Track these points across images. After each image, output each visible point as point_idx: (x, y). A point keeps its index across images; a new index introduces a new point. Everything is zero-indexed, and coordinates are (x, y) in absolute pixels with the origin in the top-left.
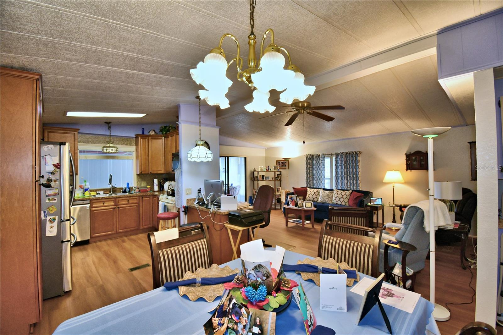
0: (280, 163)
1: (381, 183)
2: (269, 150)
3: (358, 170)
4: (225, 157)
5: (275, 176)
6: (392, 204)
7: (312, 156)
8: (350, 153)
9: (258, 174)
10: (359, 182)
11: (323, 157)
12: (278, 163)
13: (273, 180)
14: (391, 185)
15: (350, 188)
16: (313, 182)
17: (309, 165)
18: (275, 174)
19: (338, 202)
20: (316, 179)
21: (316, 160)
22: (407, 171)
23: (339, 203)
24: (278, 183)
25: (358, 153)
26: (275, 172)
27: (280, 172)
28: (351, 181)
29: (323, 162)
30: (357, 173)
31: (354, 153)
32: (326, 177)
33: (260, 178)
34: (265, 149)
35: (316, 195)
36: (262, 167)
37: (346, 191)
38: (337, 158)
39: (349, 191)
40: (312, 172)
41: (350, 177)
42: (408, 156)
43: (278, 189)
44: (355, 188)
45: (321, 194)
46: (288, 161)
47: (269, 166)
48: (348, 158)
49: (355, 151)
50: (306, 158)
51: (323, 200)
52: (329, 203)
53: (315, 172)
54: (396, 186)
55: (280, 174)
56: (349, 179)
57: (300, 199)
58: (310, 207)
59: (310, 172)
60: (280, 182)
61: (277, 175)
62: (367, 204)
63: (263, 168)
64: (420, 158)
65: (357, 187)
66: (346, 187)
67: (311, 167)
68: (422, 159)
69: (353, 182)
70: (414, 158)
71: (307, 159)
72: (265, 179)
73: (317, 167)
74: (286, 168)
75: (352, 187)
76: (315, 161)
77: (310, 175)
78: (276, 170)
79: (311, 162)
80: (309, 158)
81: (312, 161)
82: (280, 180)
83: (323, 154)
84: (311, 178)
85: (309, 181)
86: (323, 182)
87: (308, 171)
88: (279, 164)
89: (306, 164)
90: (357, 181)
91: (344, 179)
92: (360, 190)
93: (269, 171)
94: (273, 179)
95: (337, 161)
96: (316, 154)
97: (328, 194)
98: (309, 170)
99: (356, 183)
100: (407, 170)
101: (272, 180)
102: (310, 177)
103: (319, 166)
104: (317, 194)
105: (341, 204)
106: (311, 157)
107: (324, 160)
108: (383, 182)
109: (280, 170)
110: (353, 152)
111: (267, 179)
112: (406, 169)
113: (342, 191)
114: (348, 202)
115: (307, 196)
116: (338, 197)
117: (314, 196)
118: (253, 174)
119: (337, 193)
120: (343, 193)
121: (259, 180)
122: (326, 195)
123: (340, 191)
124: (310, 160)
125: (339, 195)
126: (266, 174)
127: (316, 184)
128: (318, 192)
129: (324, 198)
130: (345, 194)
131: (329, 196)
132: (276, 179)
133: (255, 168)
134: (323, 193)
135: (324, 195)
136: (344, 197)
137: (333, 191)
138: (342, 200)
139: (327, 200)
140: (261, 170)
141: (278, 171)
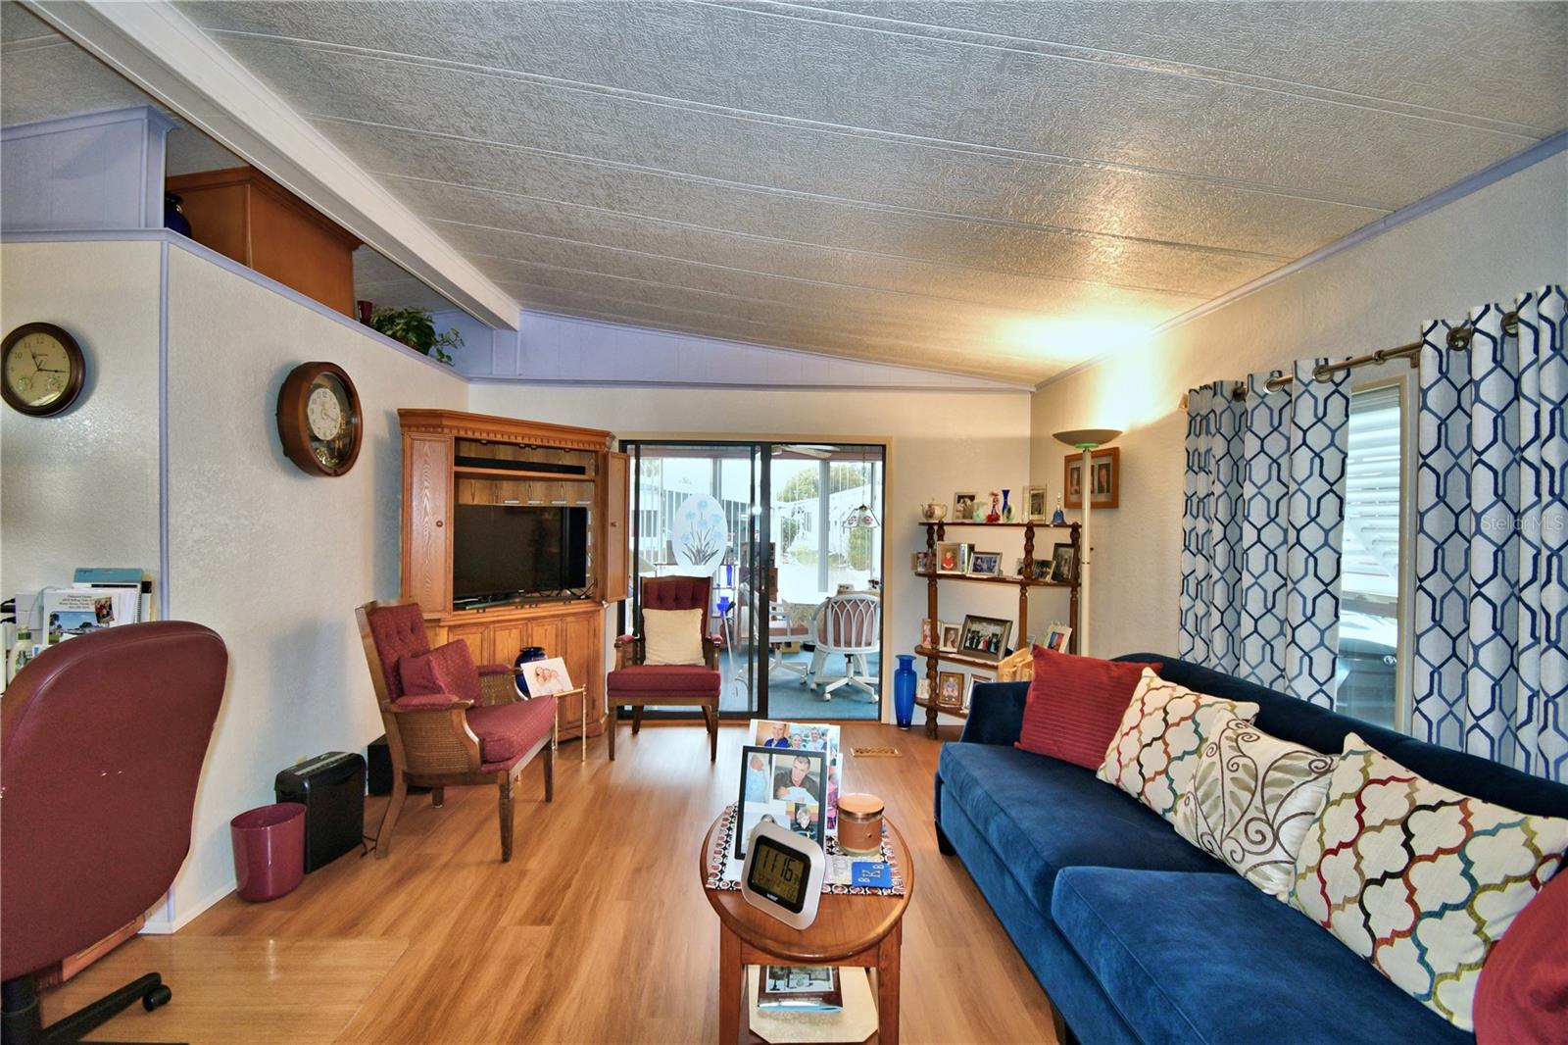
4: (750, 446)
5: (1029, 552)
7: (1235, 392)
11: (1324, 391)
12: (1072, 469)
13: (1020, 577)
17: (1208, 472)
18: (1031, 539)
19: (1336, 915)
33: (945, 560)
34: (1030, 396)
37: (1485, 813)
43: (1054, 633)
45: (1204, 756)
50: (1190, 419)
51: (1203, 828)
52: (1254, 879)
59: (1210, 531)
61: (1058, 546)
71: (1198, 422)
72: (976, 570)
77: (1209, 558)
81: (1232, 442)
82: (1070, 581)
83: (1323, 370)
87: (1201, 526)
88: (1076, 474)
89: (1188, 468)
94: (1017, 572)
97: (1258, 782)
98: (1209, 519)
101: (1012, 577)
104: (1179, 739)
105: (1373, 958)
111: (981, 570)
113: (1433, 791)
114: (1471, 978)
115: (1113, 745)
116: (1359, 857)
117: (1154, 760)
118: (927, 537)
119: (1358, 798)
120: (1437, 830)
121: (940, 572)
122: (1247, 788)
123: (1405, 788)
124: (1213, 430)
125: (1378, 829)
126: (986, 539)
127: (1253, 648)
128: (1197, 725)
129: (1215, 806)
130: (1460, 851)
131: (1271, 809)
132: (1031, 573)
133: (930, 506)
134: (1228, 753)
135: (1228, 775)
136: (1438, 882)
137: (1336, 758)
138: (1389, 908)
139: (1243, 839)
140: (964, 517)
141: (1059, 522)
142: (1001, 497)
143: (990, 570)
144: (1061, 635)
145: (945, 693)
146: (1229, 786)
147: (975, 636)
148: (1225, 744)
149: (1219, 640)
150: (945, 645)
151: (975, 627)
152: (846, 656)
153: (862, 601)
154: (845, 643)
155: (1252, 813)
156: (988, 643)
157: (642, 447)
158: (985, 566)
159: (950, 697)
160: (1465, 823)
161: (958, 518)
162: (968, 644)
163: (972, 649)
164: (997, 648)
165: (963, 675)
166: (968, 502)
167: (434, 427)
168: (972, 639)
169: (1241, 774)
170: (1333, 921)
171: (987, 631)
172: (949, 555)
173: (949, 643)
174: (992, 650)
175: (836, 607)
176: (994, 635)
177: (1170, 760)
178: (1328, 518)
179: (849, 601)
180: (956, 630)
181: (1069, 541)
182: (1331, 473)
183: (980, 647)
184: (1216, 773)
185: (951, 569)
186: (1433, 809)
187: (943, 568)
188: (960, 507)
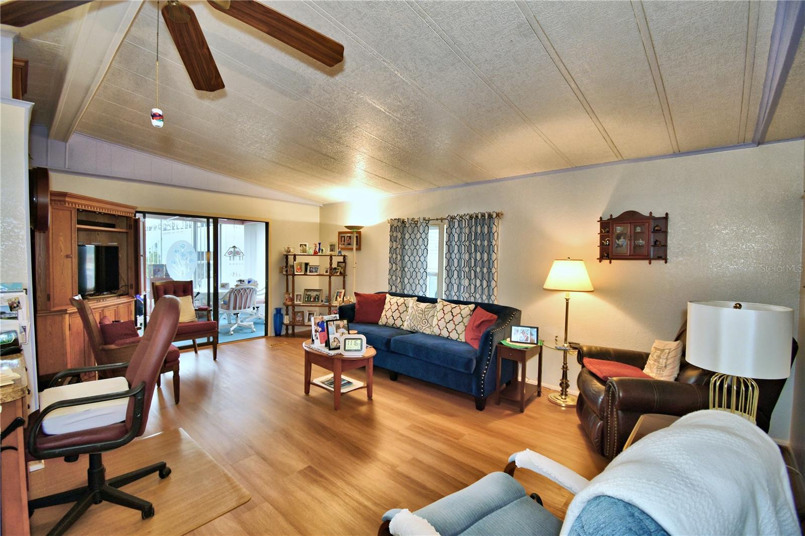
0: (344, 237)
1: (540, 290)
2: (327, 208)
3: (494, 256)
4: (208, 218)
5: (331, 265)
6: (561, 344)
7: (403, 222)
8: (477, 217)
9: (295, 260)
10: (493, 284)
11: (424, 225)
12: (342, 237)
13: (328, 274)
14: (564, 295)
15: (475, 298)
16: (402, 282)
17: (396, 242)
18: (331, 260)
20: (408, 276)
21: (410, 231)
22: (600, 261)
23: (445, 334)
24: (336, 280)
25: (495, 215)
26: (331, 257)
27: (344, 256)
28: (478, 283)
29: (423, 236)
30: (491, 262)
31: (486, 217)
32: (428, 271)
33: (297, 269)
34: (318, 208)
35: (401, 312)
36: (305, 245)
37: (462, 306)
38: (450, 227)
39: (470, 306)
40: (402, 260)
41: (475, 272)
42: (607, 226)
43: (338, 292)
44: (484, 297)
45: (410, 310)
46: (359, 233)
47: (320, 244)
48: (473, 228)
49: (488, 211)
50: (391, 227)
51: (412, 325)
52: (424, 332)
53: (407, 258)
54: (572, 296)
55: (344, 262)
56: (473, 277)
57: (338, 327)
58: (356, 350)
59: (397, 258)
60: (344, 277)
61: (338, 262)
62: (503, 342)
63: (307, 248)
64: (635, 230)
65: (489, 296)
66: (467, 295)
67: (399, 246)
68: (639, 233)
69: (481, 285)
70: (619, 229)
71: (393, 228)
72: (310, 272)
73: (412, 247)
74: (352, 249)
75: (478, 296)
76: (407, 234)
77: (396, 264)
78: (333, 253)
79: (399, 235)
80: (396, 227)
81: (403, 234)
82: (343, 274)
83: (424, 219)
84: (399, 273)
85: (394, 278)
86: (421, 282)
87: (394, 256)
88: (343, 239)
89: (391, 240)
90: (489, 282)
91: (463, 277)
92: (496, 303)
93: (320, 254)
94: (327, 272)
95: (451, 235)
96: (411, 218)
97: (423, 312)
98: (396, 254)
99: (489, 286)
100: (601, 259)
101: (325, 274)
102: (397, 269)
103: (415, 244)
104: (402, 309)
105: (449, 336)
106: (399, 224)
107: (426, 232)
108: (545, 287)
109: (343, 253)
110: (483, 215)
111: (313, 272)
112: (599, 257)
113: (454, 305)
114: (464, 333)
115: (383, 314)
116: (445, 319)
117: (396, 315)
118: (285, 260)
119: (443, 309)
120: (456, 311)
121: (296, 273)
122: (421, 314)
123: (450, 306)
124: (398, 231)
125: (447, 313)
126: (314, 261)
127: (408, 286)
128: (405, 304)
129: (415, 320)
130: (460, 313)
131: (426, 317)
132: (332, 271)
133: (288, 248)
134: (415, 308)
135: (417, 313)
136: (458, 319)
137: (436, 304)
138: (451, 326)
139: (422, 324)
140: (303, 252)
141: (340, 254)
142: (318, 245)
143: (316, 272)
144: (341, 292)
145: (297, 319)
146: (417, 314)
147: (309, 297)
148: (414, 306)
149: (400, 286)
150: (297, 301)
151: (308, 293)
152: (234, 314)
153: (248, 288)
154: (239, 308)
155: (423, 318)
156: (315, 299)
157: (147, 215)
158: (314, 270)
159: (299, 321)
160: (460, 309)
161: (301, 252)
162: (306, 300)
163: (309, 301)
164: (318, 299)
165: (303, 312)
166: (304, 246)
167: (60, 201)
168: (308, 298)
169: (419, 311)
170: (442, 333)
171: (314, 294)
172: (299, 267)
173: (298, 300)
174: (317, 300)
175: (236, 292)
176: (317, 295)
177: (401, 314)
178: (425, 255)
179: (242, 289)
180: (301, 295)
181: (343, 261)
182: (426, 244)
183: (312, 300)
184: (414, 312)
185: (300, 272)
186: (455, 308)
187: (297, 272)
188: (301, 248)
